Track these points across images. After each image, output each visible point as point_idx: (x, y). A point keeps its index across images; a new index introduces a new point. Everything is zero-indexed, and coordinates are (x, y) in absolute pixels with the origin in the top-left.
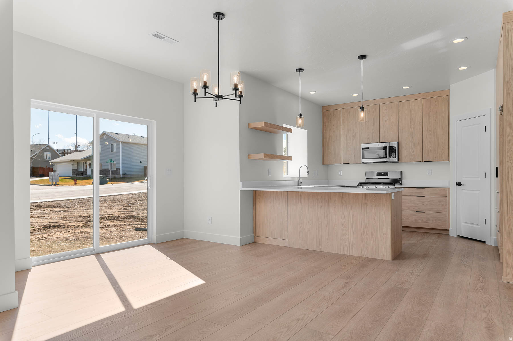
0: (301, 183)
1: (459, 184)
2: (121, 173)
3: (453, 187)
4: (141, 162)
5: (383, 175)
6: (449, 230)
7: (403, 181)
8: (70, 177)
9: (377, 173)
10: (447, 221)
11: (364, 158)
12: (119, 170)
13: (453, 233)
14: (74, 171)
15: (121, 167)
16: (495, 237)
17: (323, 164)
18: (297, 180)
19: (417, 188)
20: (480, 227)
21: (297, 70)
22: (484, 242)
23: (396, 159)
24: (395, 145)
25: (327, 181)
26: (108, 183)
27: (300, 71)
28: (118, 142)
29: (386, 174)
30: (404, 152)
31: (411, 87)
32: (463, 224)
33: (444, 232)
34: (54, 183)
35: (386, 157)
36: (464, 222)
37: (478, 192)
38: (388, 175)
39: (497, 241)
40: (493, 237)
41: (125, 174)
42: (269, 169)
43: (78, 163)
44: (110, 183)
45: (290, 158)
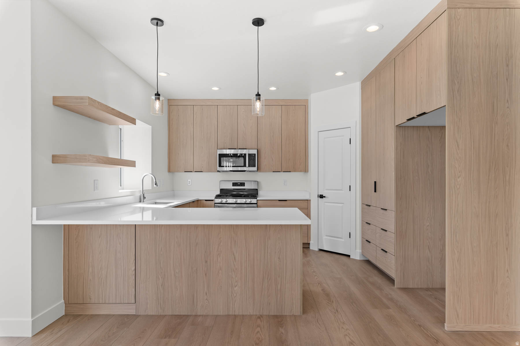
0: (144, 198)
1: (321, 197)
3: (315, 200)
5: (239, 185)
6: (309, 244)
7: (260, 193)
9: (233, 183)
10: (307, 235)
11: (220, 166)
13: (314, 247)
16: (360, 250)
17: (169, 172)
18: (138, 195)
19: (279, 200)
20: (343, 240)
21: (153, 19)
22: (349, 256)
23: (255, 169)
24: (254, 152)
27: (157, 23)
29: (243, 184)
30: (264, 161)
31: (278, 88)
32: (324, 237)
35: (245, 166)
36: (326, 236)
37: (342, 205)
38: (244, 186)
39: (363, 254)
40: (359, 251)
42: (94, 180)
45: (132, 164)
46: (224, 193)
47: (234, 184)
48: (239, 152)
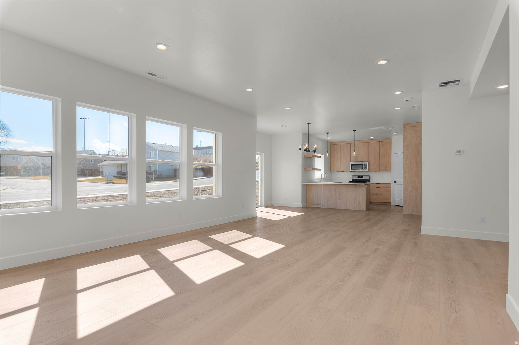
0: (322, 181)
1: (395, 182)
2: (158, 174)
3: (393, 183)
4: (172, 166)
5: (360, 177)
6: (391, 203)
7: (370, 181)
8: (116, 177)
10: (390, 199)
11: (351, 169)
12: (156, 172)
13: (392, 204)
14: (118, 173)
15: (157, 170)
17: (330, 172)
18: (320, 179)
19: (377, 184)
23: (367, 170)
24: (367, 163)
25: (331, 180)
26: (151, 181)
28: (155, 150)
29: (362, 177)
30: (371, 167)
32: (396, 199)
33: (388, 204)
34: (109, 181)
35: (362, 169)
36: (397, 199)
41: (160, 175)
43: (122, 166)
44: (153, 181)
45: (319, 170)
46: (354, 181)
47: (358, 177)
48: (360, 163)
